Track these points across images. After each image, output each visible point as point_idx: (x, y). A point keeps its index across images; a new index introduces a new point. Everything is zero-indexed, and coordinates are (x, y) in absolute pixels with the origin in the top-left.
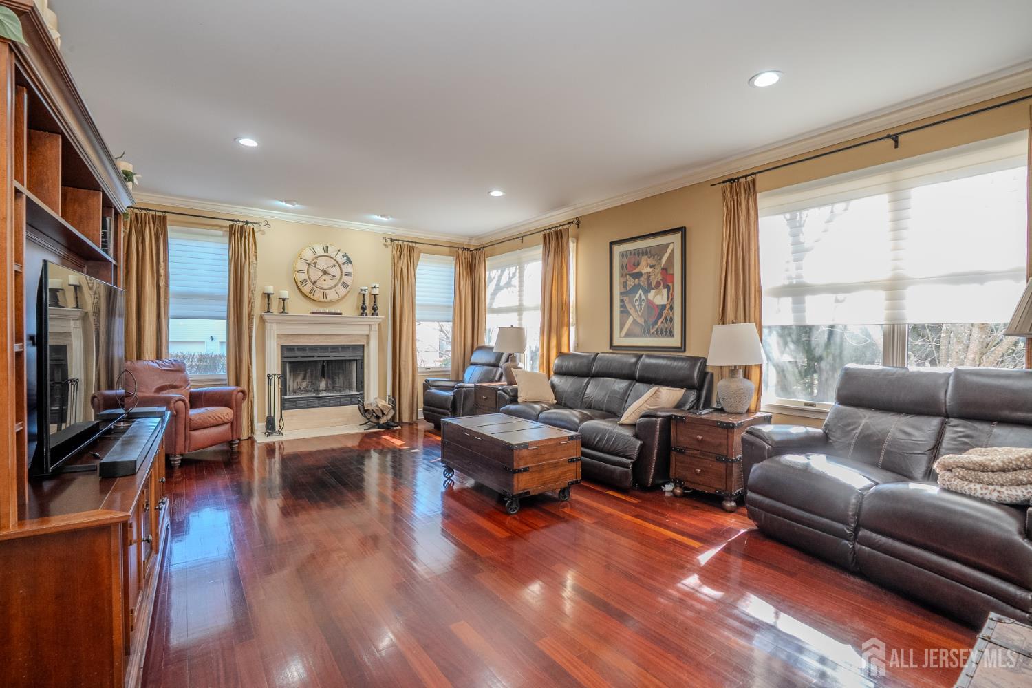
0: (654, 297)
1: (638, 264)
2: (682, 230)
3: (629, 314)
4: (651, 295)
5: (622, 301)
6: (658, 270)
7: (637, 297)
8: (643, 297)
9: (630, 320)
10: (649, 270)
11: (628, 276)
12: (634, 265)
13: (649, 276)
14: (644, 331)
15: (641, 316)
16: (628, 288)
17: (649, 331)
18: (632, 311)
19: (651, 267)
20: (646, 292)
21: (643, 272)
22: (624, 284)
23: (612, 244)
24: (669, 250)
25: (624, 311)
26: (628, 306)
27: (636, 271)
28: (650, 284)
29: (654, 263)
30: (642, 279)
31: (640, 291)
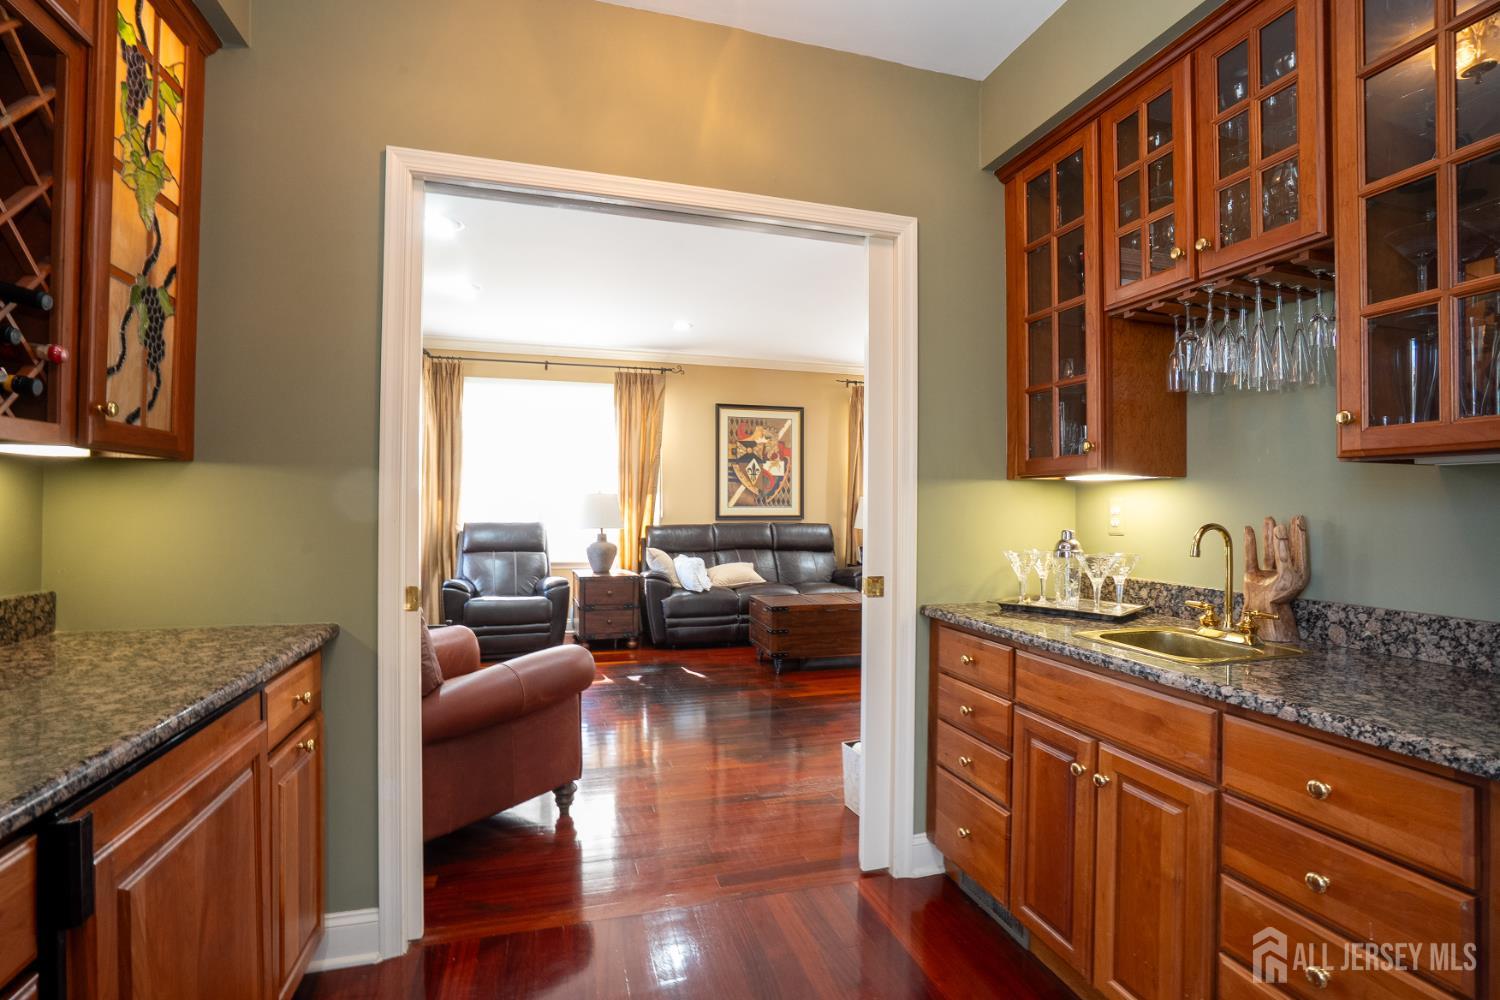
0: (770, 467)
1: (752, 433)
2: (801, 410)
3: (739, 482)
4: (767, 466)
5: (731, 468)
6: (774, 442)
7: (750, 466)
8: (757, 467)
9: (742, 489)
10: (764, 440)
11: (739, 444)
12: (746, 433)
13: (765, 447)
14: (759, 501)
15: (755, 486)
16: (739, 456)
17: (764, 501)
18: (743, 480)
19: (767, 438)
20: (761, 462)
21: (758, 442)
22: (734, 452)
23: (719, 406)
24: (787, 426)
25: (734, 480)
26: (739, 475)
27: (749, 439)
28: (765, 455)
29: (770, 434)
30: (756, 448)
31: (754, 461)
